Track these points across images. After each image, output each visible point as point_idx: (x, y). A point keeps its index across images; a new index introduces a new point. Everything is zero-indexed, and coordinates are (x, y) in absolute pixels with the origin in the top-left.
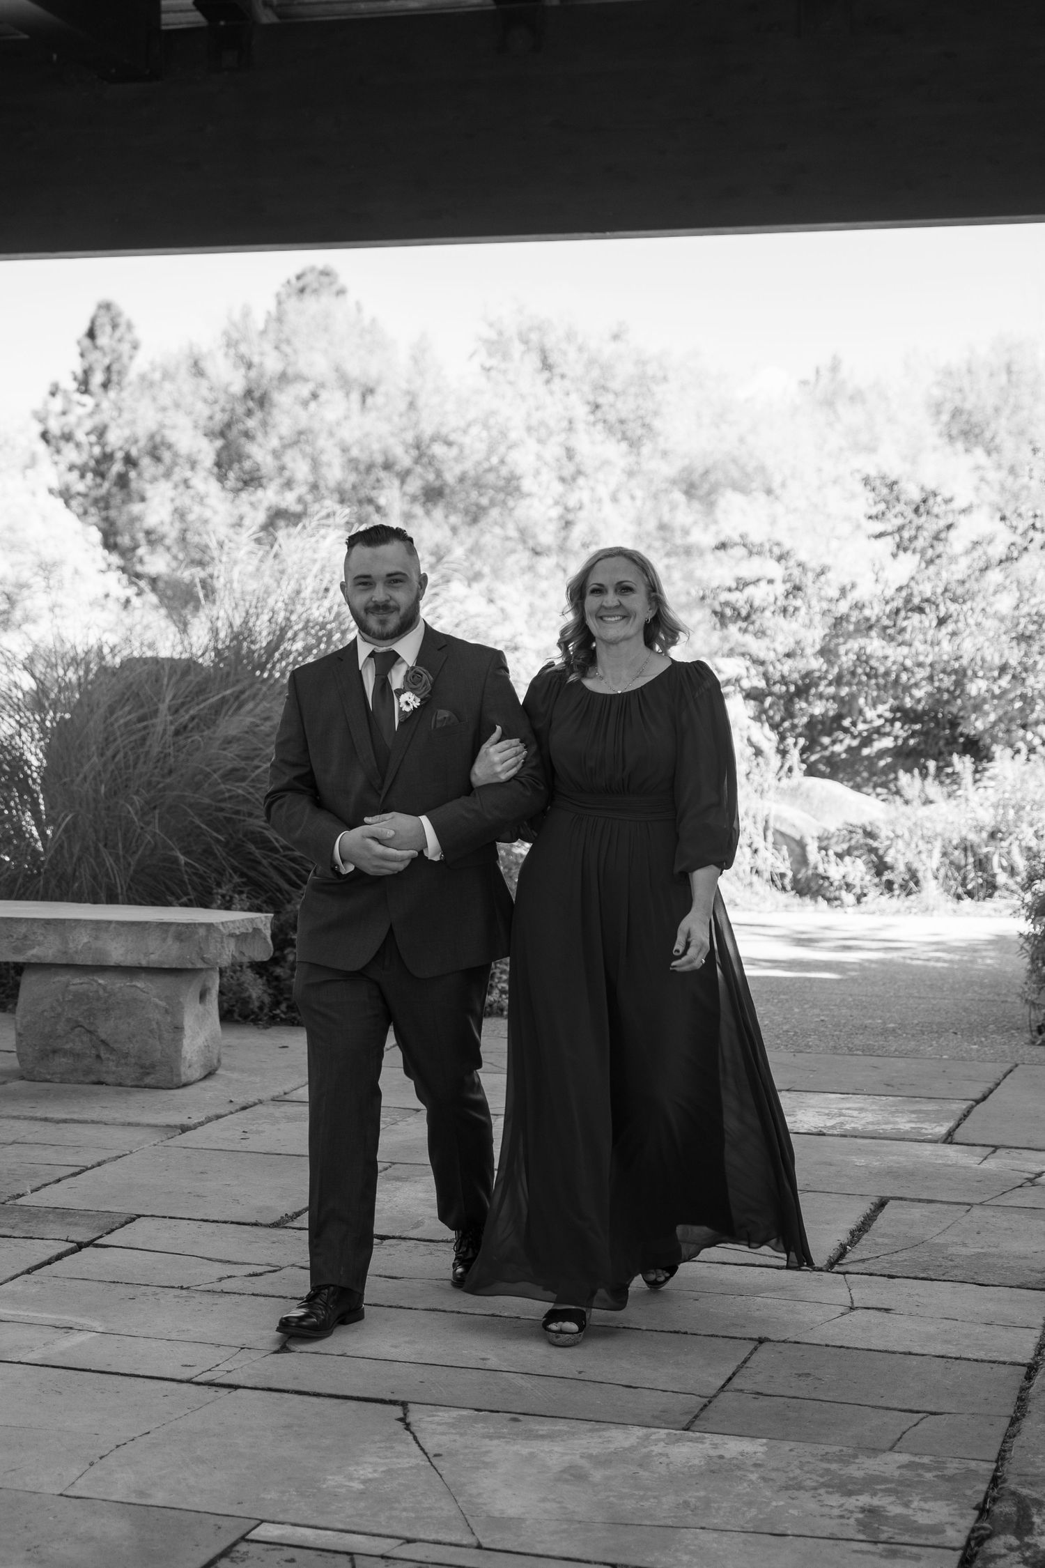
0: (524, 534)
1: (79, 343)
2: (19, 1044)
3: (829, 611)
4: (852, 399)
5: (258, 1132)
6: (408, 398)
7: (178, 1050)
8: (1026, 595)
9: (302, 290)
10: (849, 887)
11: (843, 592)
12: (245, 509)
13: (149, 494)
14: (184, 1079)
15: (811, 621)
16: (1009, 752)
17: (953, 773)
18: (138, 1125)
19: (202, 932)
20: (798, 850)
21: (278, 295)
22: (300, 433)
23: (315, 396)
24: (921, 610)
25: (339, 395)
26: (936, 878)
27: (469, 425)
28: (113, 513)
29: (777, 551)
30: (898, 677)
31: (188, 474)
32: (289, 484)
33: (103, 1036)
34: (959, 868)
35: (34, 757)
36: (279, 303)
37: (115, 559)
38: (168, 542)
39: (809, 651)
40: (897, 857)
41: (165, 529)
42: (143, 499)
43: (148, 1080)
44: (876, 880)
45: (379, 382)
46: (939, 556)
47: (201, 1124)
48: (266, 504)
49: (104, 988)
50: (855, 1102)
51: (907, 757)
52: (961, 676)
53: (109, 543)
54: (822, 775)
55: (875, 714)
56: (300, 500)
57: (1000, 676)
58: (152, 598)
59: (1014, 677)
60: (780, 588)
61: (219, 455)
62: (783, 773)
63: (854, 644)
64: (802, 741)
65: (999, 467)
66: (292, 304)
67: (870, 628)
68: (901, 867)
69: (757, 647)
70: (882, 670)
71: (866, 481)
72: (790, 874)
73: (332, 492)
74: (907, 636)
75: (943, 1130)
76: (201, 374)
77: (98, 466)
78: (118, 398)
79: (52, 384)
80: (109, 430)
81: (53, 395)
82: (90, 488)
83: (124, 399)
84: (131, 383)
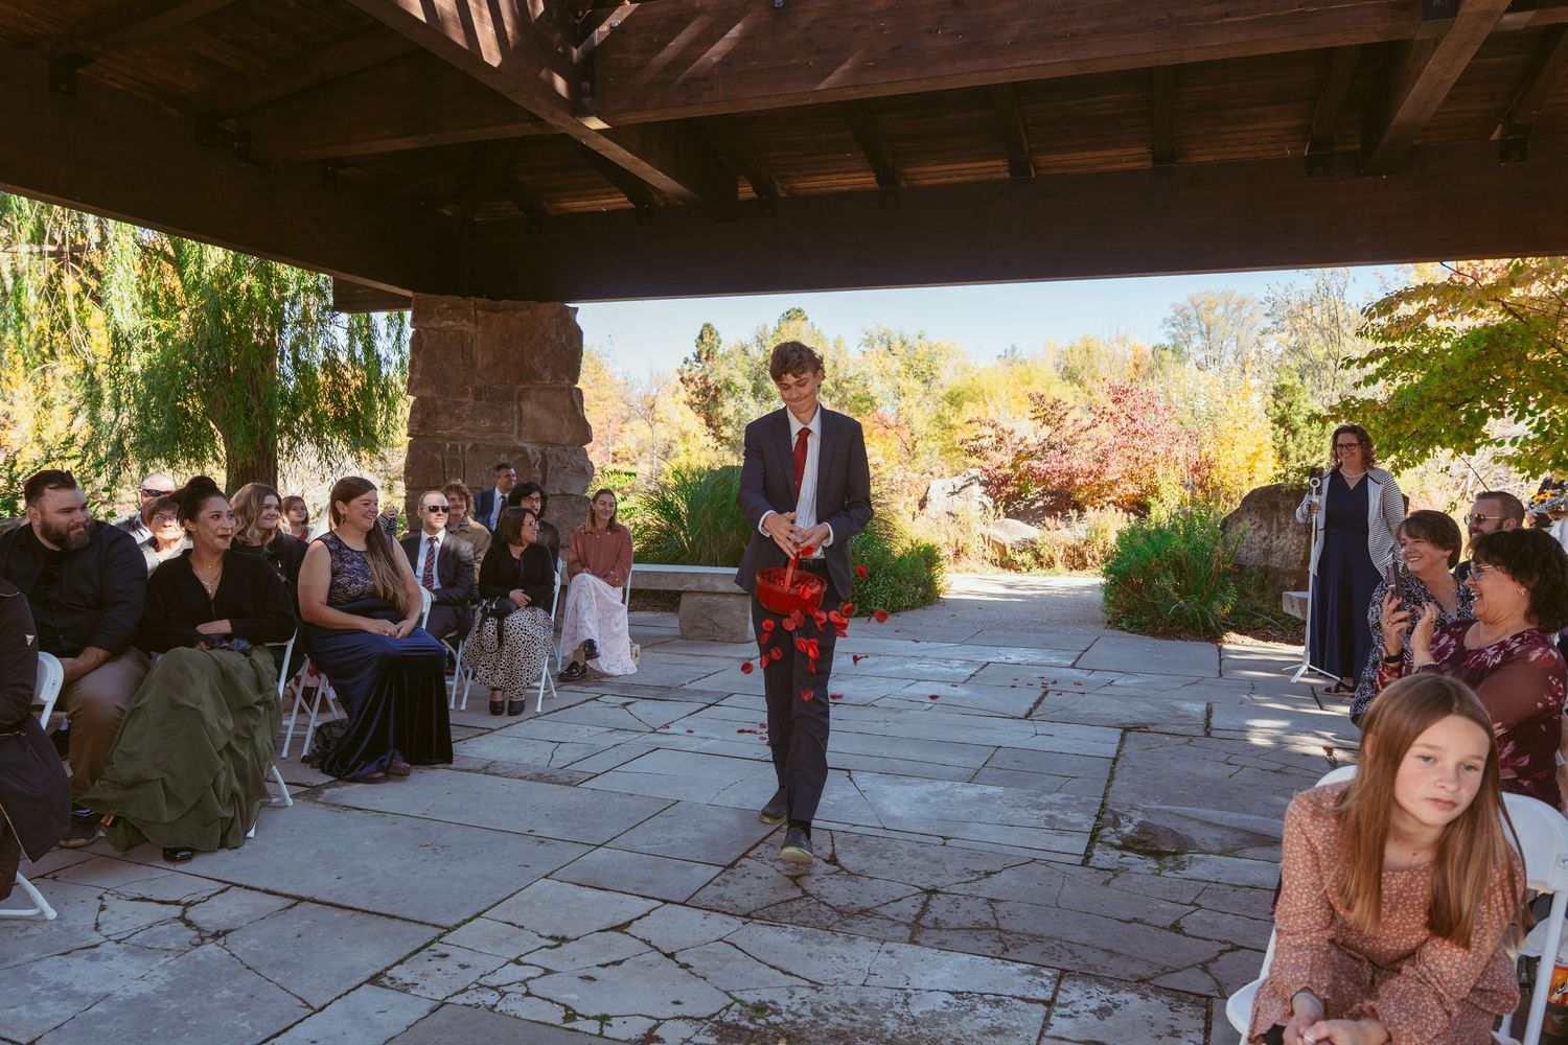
0: (882, 420)
1: (696, 341)
2: (680, 624)
3: (1015, 449)
4: (1021, 363)
8: (1101, 441)
9: (789, 318)
10: (1024, 565)
11: (1021, 441)
13: (725, 404)
15: (1007, 453)
16: (1092, 508)
17: (1069, 516)
18: (731, 657)
20: (1003, 549)
21: (779, 319)
24: (1052, 447)
26: (1062, 561)
27: (858, 376)
28: (709, 412)
29: (991, 423)
30: (1045, 476)
31: (741, 395)
33: (715, 621)
34: (1071, 557)
35: (683, 508)
36: (779, 323)
37: (711, 431)
39: (1007, 466)
40: (1045, 552)
42: (723, 406)
43: (734, 640)
44: (1036, 562)
46: (1061, 426)
49: (716, 601)
50: (1032, 651)
51: (1049, 510)
52: (1072, 477)
53: (709, 423)
54: (1013, 518)
55: (1035, 491)
57: (1088, 477)
58: (728, 447)
59: (1095, 476)
60: (994, 439)
62: (996, 517)
63: (1026, 463)
64: (1004, 503)
65: (1084, 392)
66: (783, 325)
67: (1033, 455)
68: (1047, 557)
69: (986, 465)
70: (1038, 474)
71: (1030, 395)
72: (999, 559)
74: (1048, 460)
75: (1070, 663)
76: (746, 354)
77: (704, 392)
78: (712, 364)
79: (685, 359)
80: (708, 378)
81: (685, 363)
82: (700, 401)
83: (715, 365)
84: (717, 358)
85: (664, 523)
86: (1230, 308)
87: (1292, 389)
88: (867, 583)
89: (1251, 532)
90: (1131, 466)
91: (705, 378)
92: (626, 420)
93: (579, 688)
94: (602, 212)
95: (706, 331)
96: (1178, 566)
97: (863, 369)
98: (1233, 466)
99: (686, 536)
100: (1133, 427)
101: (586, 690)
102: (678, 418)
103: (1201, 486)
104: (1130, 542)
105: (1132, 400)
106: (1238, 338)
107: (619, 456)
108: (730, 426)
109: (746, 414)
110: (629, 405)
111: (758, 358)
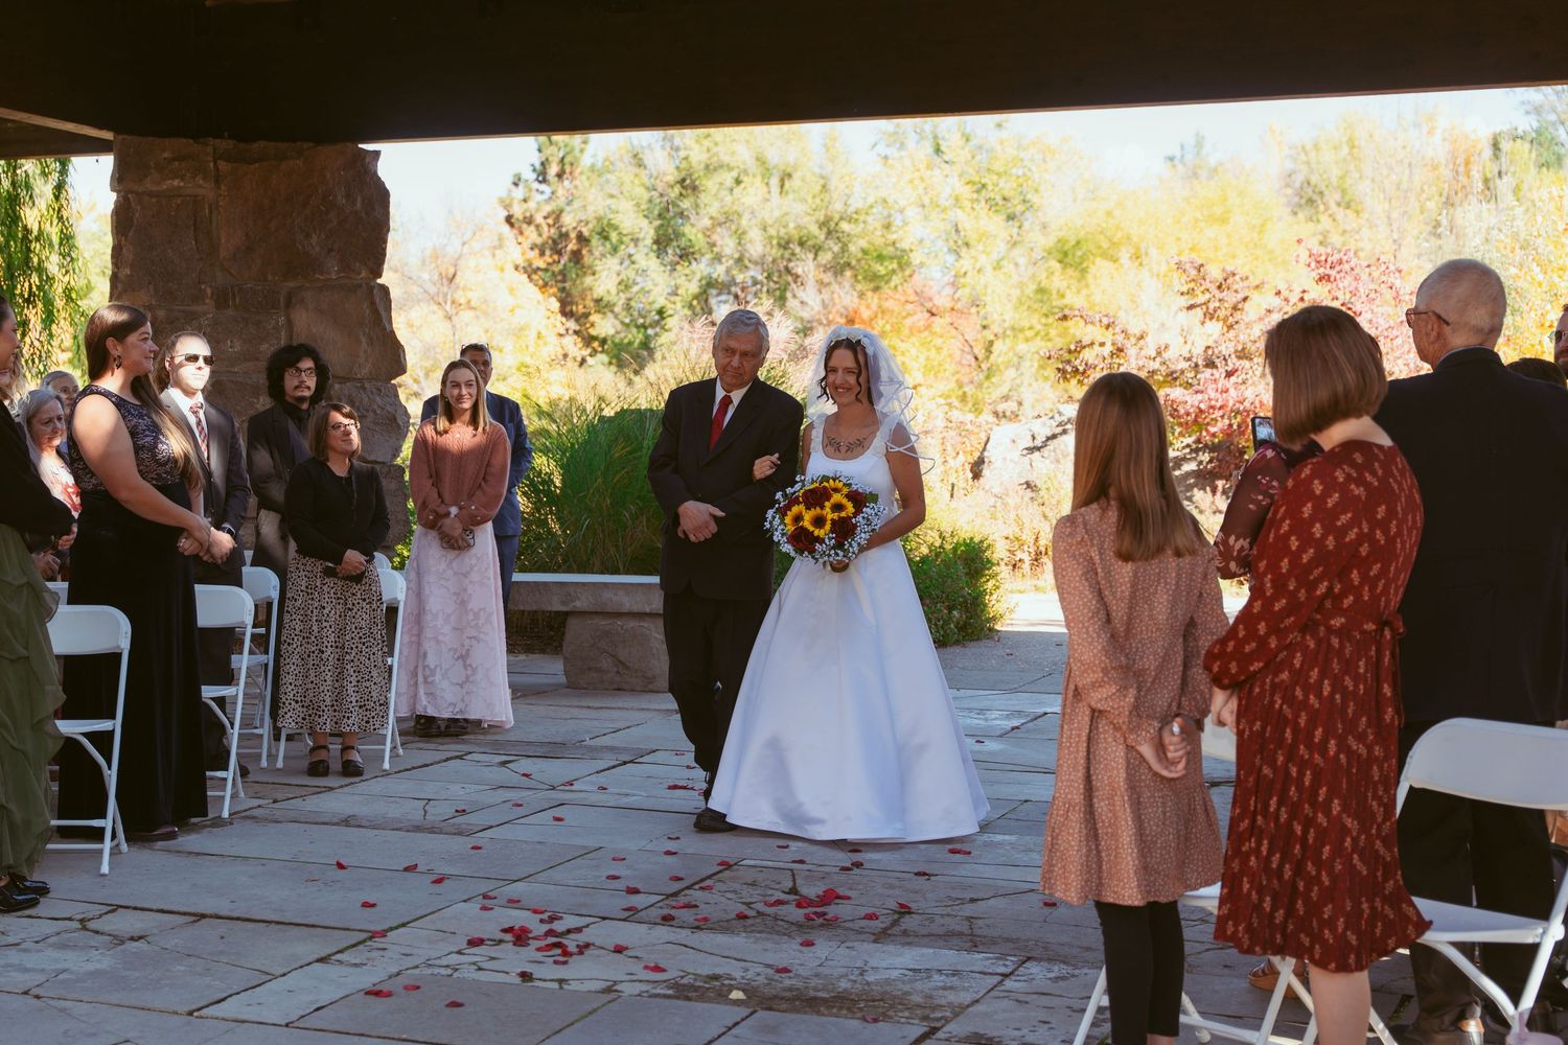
0: (922, 299)
6: (821, 182)
12: (682, 281)
13: (598, 268)
22: (727, 214)
23: (738, 182)
25: (758, 181)
27: (871, 207)
28: (567, 285)
29: (1105, 320)
31: (632, 250)
32: (718, 258)
37: (572, 325)
38: (617, 309)
41: (613, 298)
42: (594, 274)
45: (795, 168)
48: (698, 276)
53: (566, 310)
56: (728, 271)
58: (604, 358)
61: (657, 234)
71: (1178, 264)
73: (756, 263)
76: (640, 164)
77: (556, 245)
78: (571, 186)
79: (515, 176)
80: (564, 214)
81: (516, 184)
82: (549, 264)
83: (576, 187)
84: (581, 173)
91: (557, 215)
97: (883, 192)
102: (504, 300)
108: (610, 315)
109: (643, 288)
110: (403, 275)
111: (664, 174)
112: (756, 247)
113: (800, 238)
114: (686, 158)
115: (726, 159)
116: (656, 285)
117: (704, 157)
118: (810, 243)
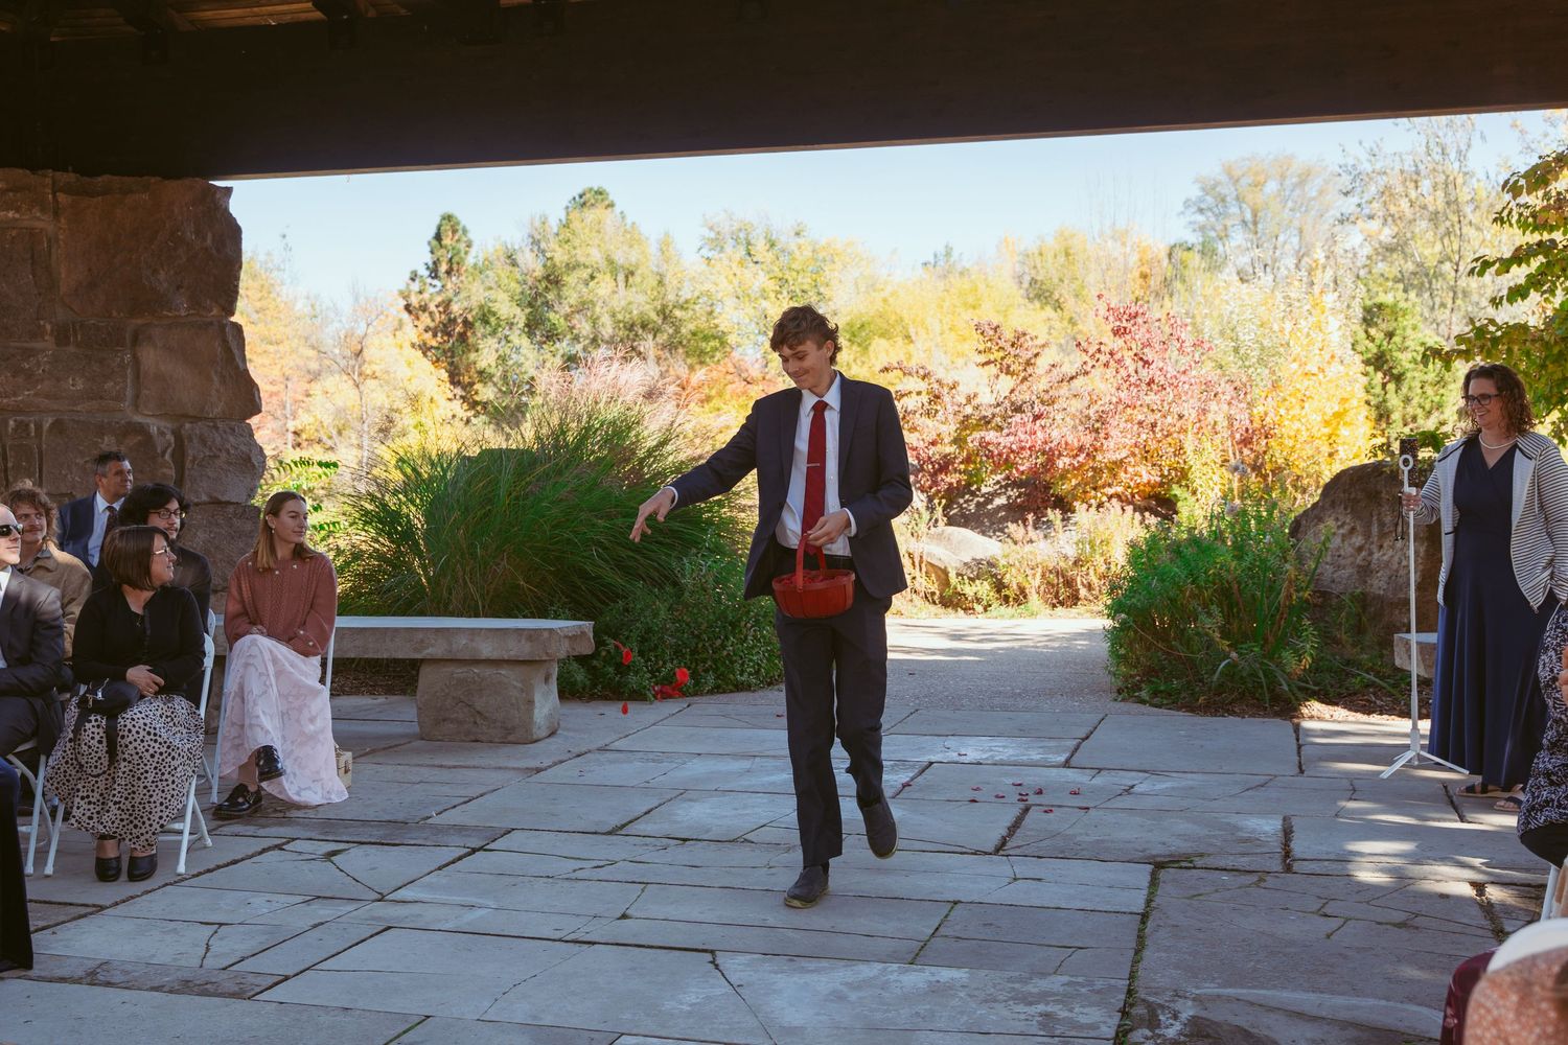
0: (739, 370)
1: (429, 243)
2: (419, 715)
3: (959, 411)
4: (961, 273)
5: (590, 771)
6: (658, 277)
7: (531, 718)
8: (1095, 398)
9: (583, 204)
10: (978, 601)
11: (969, 400)
12: (548, 356)
13: (480, 347)
14: (535, 737)
15: (946, 418)
16: (1085, 506)
17: (1048, 521)
18: (506, 768)
19: (546, 634)
20: (943, 576)
21: (567, 208)
22: (583, 303)
23: (592, 277)
24: (1018, 409)
25: (608, 277)
26: (1038, 593)
27: (698, 298)
28: (455, 360)
29: (921, 372)
30: (1008, 456)
31: (508, 332)
32: (576, 339)
33: (478, 708)
34: (1053, 586)
35: (418, 521)
36: (568, 214)
37: (459, 391)
38: (496, 379)
39: (946, 441)
40: (1012, 579)
41: (492, 370)
42: (477, 351)
43: (511, 738)
44: (997, 596)
45: (637, 266)
46: (1030, 375)
47: (550, 767)
48: (561, 352)
49: (478, 675)
50: (999, 742)
51: (1016, 512)
52: (1051, 456)
53: (454, 380)
54: (959, 526)
55: (992, 480)
56: (584, 349)
57: (1077, 455)
58: (483, 418)
59: (1088, 455)
60: (925, 398)
61: (528, 319)
62: (931, 524)
63: (977, 435)
64: (944, 501)
65: (1062, 319)
66: (576, 214)
67: (989, 422)
68: (1015, 587)
70: (996, 452)
71: (977, 326)
72: (938, 593)
73: (607, 342)
74: (1013, 430)
75: (1062, 758)
76: (514, 264)
77: (446, 328)
78: (458, 281)
79: (412, 272)
80: (452, 303)
81: (413, 280)
82: (440, 343)
83: (462, 282)
84: (466, 271)
85: (385, 545)
86: (1288, 182)
87: (1395, 312)
88: (727, 638)
89: (1337, 541)
90: (1144, 436)
92: (314, 377)
93: (250, 830)
94: (270, 25)
95: (446, 227)
96: (1227, 596)
97: (706, 287)
98: (1304, 436)
99: (424, 567)
100: (1144, 374)
101: (262, 832)
102: (402, 372)
103: (1257, 468)
104: (1149, 558)
105: (1143, 330)
106: (1301, 232)
107: (304, 436)
108: (490, 384)
109: (516, 362)
110: (319, 351)
111: (534, 271)
112: (607, 330)
113: (643, 322)
114: (551, 259)
115: (582, 260)
116: (527, 359)
117: (566, 258)
118: (650, 326)
